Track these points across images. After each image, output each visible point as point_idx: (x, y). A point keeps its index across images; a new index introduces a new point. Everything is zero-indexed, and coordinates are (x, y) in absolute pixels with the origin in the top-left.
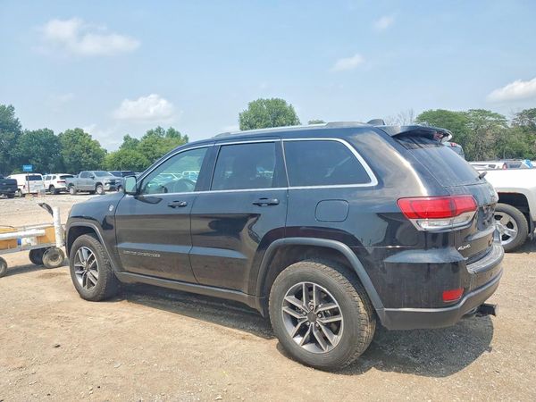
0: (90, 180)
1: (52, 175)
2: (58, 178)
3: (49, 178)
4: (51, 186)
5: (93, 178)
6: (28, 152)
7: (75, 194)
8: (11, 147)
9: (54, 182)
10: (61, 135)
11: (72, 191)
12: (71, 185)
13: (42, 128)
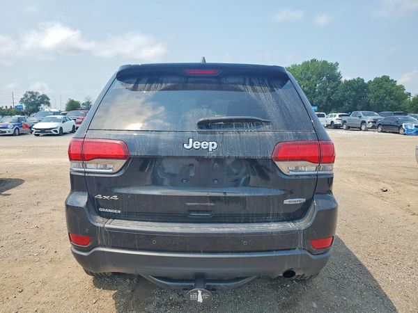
0: (358, 118)
1: (334, 114)
2: (337, 117)
3: (331, 116)
4: (332, 122)
5: (360, 117)
6: (344, 96)
7: (346, 129)
8: (333, 93)
9: (334, 119)
10: (370, 82)
11: (344, 127)
12: (345, 122)
13: (356, 78)
